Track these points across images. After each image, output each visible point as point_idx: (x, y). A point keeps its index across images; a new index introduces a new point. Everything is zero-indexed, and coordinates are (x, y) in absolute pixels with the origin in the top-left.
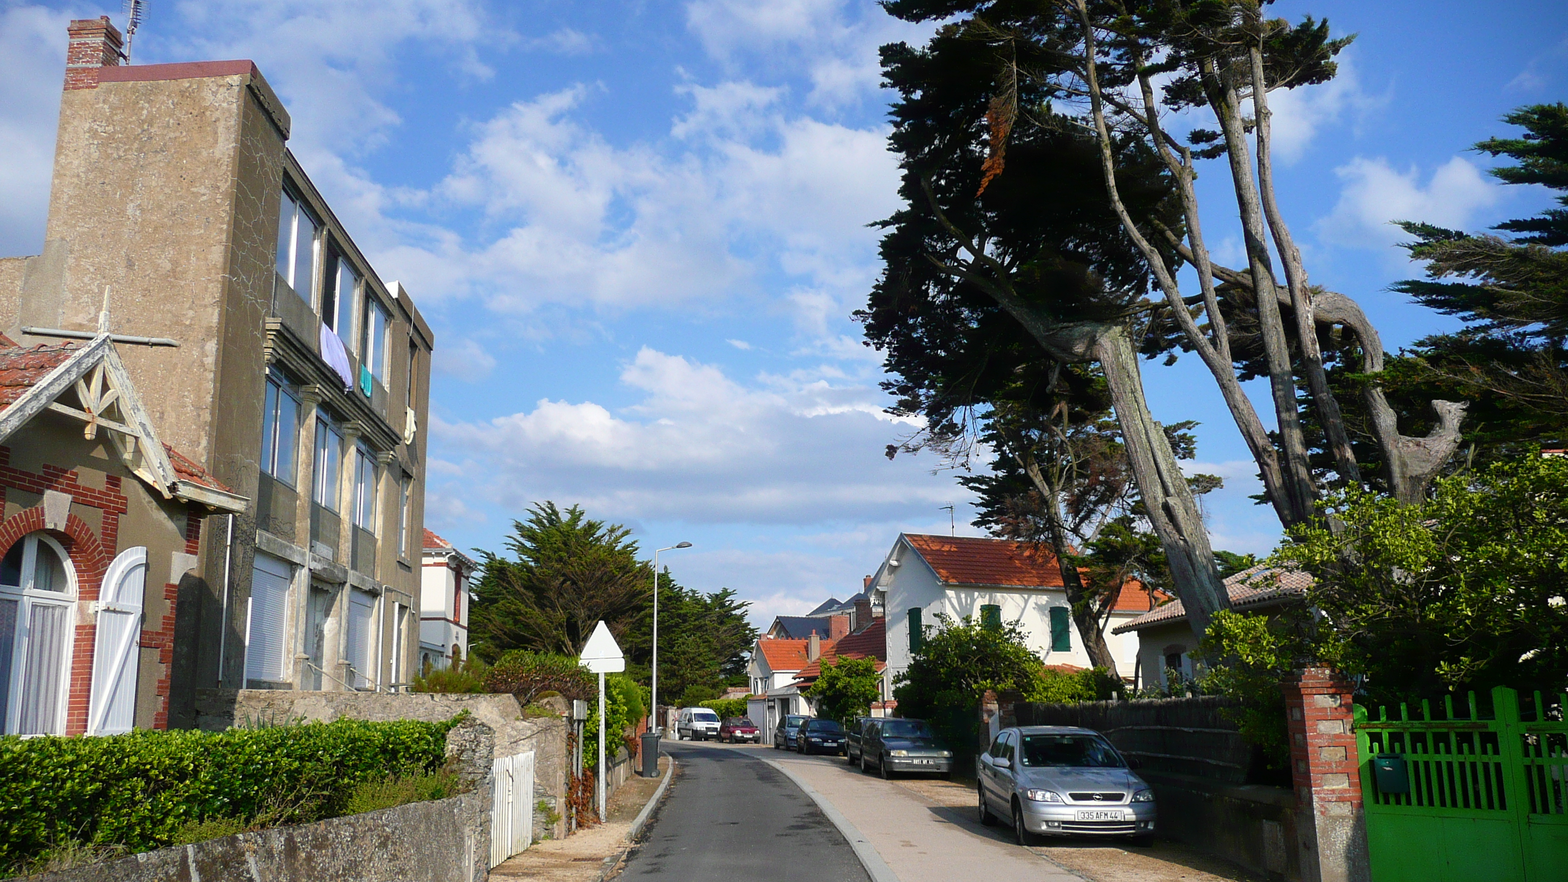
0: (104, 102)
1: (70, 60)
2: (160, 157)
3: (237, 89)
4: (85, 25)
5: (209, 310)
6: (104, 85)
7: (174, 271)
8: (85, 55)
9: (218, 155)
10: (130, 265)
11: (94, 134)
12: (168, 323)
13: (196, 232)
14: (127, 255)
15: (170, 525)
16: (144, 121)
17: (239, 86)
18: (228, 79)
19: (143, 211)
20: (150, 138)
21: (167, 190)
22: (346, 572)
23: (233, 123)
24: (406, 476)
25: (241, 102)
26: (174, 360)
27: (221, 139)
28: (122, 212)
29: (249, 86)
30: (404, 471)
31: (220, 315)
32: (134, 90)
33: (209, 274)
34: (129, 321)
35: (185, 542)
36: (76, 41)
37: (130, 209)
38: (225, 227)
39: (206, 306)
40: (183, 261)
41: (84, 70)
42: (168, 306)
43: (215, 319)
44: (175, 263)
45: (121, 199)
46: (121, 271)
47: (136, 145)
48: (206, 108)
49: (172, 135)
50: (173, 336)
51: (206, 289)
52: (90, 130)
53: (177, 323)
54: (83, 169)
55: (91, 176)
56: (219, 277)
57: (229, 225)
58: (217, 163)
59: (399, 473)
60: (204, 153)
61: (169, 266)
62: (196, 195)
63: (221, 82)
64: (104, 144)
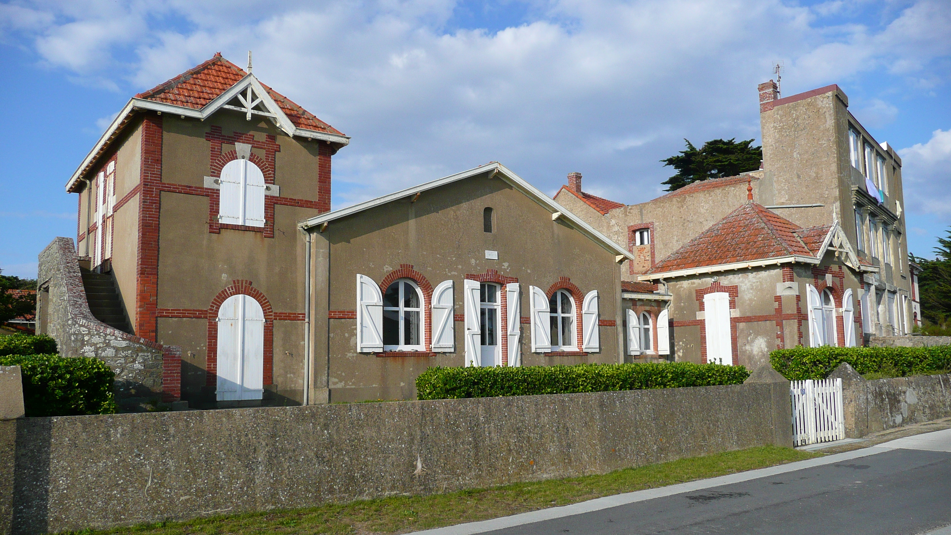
0: (777, 114)
1: (761, 100)
2: (803, 132)
3: (831, 97)
4: (764, 85)
5: (834, 190)
6: (776, 107)
7: (817, 176)
8: (766, 98)
9: (828, 127)
10: (799, 177)
11: (776, 128)
12: (818, 197)
13: (824, 159)
14: (797, 173)
15: (856, 280)
16: (794, 119)
17: (833, 96)
18: (827, 94)
19: (800, 155)
20: (798, 125)
21: (809, 145)
22: (885, 284)
23: (832, 112)
24: (899, 233)
25: (834, 103)
26: (823, 212)
27: (828, 120)
28: (792, 157)
29: (836, 95)
30: (898, 232)
31: (839, 191)
32: (789, 107)
33: (832, 175)
34: (802, 199)
35: (860, 285)
36: (762, 92)
37: (795, 155)
38: (835, 155)
39: (832, 189)
40: (820, 172)
41: (767, 103)
42: (817, 191)
43: (837, 193)
44: (817, 173)
45: (790, 151)
46: (796, 180)
47: (793, 129)
48: (820, 108)
49: (807, 122)
50: (821, 202)
51: (832, 181)
52: (774, 126)
53: (821, 197)
54: (773, 143)
55: (777, 144)
56: (837, 176)
57: (837, 154)
58: (828, 130)
59: (896, 233)
60: (822, 127)
61: (815, 175)
62: (821, 145)
63: (824, 96)
64: (780, 131)
